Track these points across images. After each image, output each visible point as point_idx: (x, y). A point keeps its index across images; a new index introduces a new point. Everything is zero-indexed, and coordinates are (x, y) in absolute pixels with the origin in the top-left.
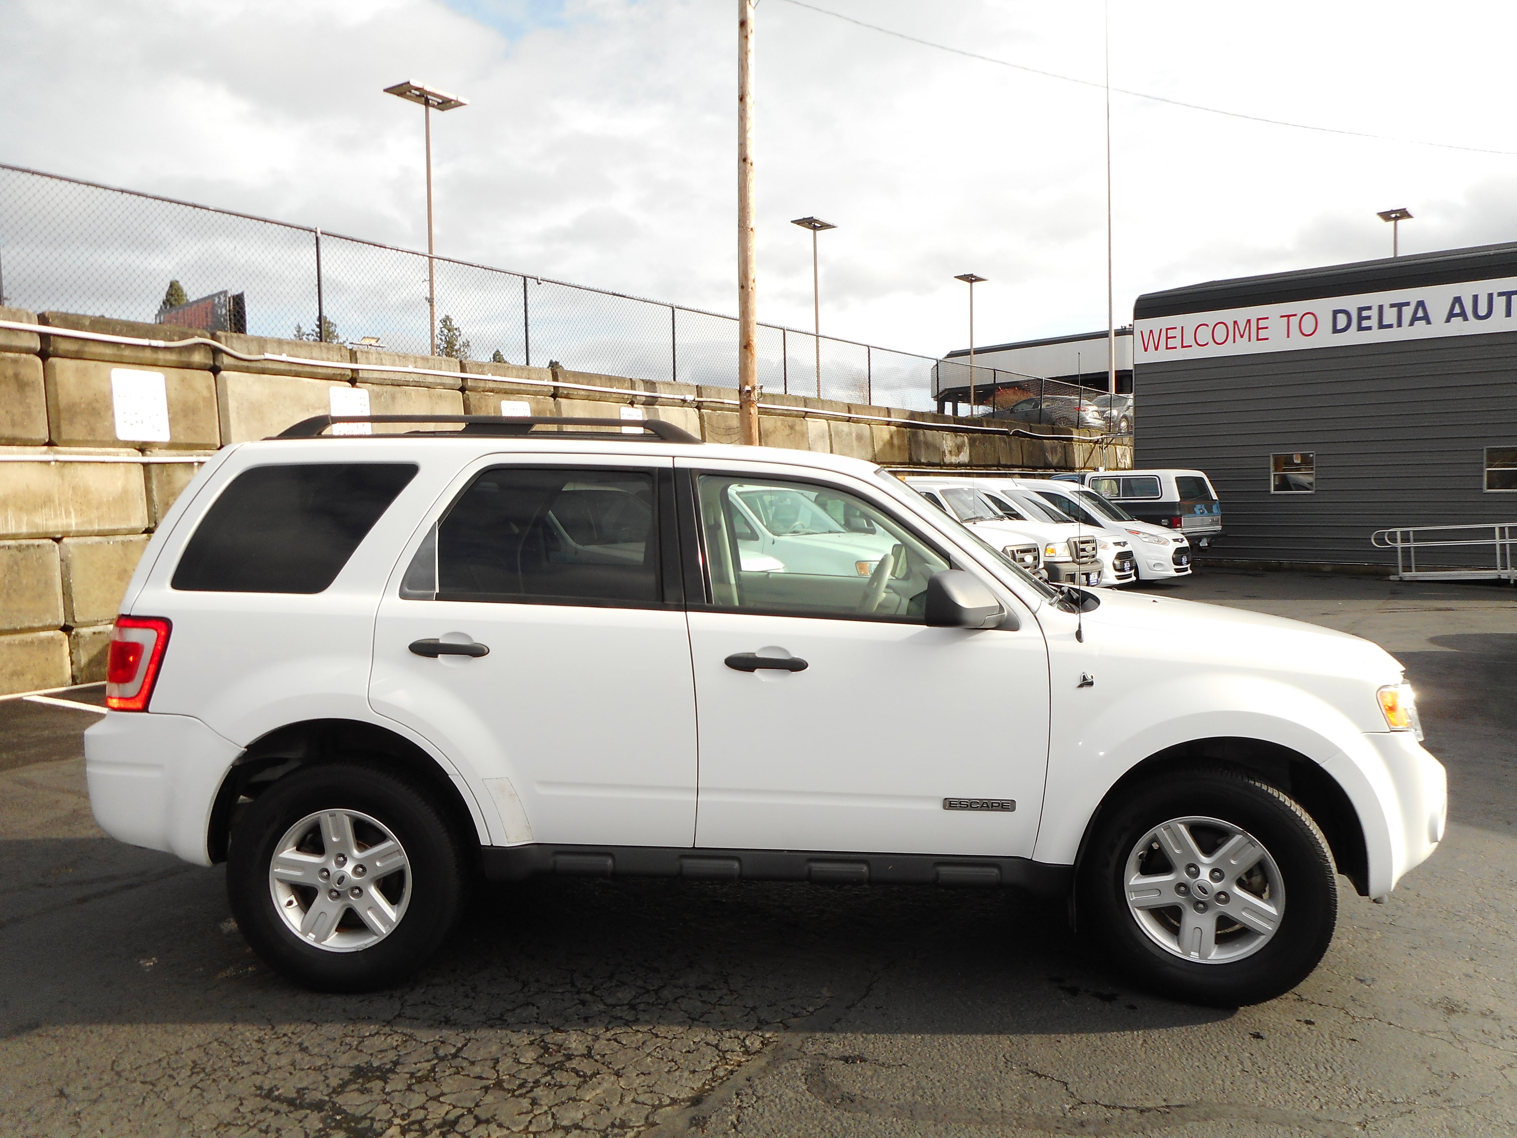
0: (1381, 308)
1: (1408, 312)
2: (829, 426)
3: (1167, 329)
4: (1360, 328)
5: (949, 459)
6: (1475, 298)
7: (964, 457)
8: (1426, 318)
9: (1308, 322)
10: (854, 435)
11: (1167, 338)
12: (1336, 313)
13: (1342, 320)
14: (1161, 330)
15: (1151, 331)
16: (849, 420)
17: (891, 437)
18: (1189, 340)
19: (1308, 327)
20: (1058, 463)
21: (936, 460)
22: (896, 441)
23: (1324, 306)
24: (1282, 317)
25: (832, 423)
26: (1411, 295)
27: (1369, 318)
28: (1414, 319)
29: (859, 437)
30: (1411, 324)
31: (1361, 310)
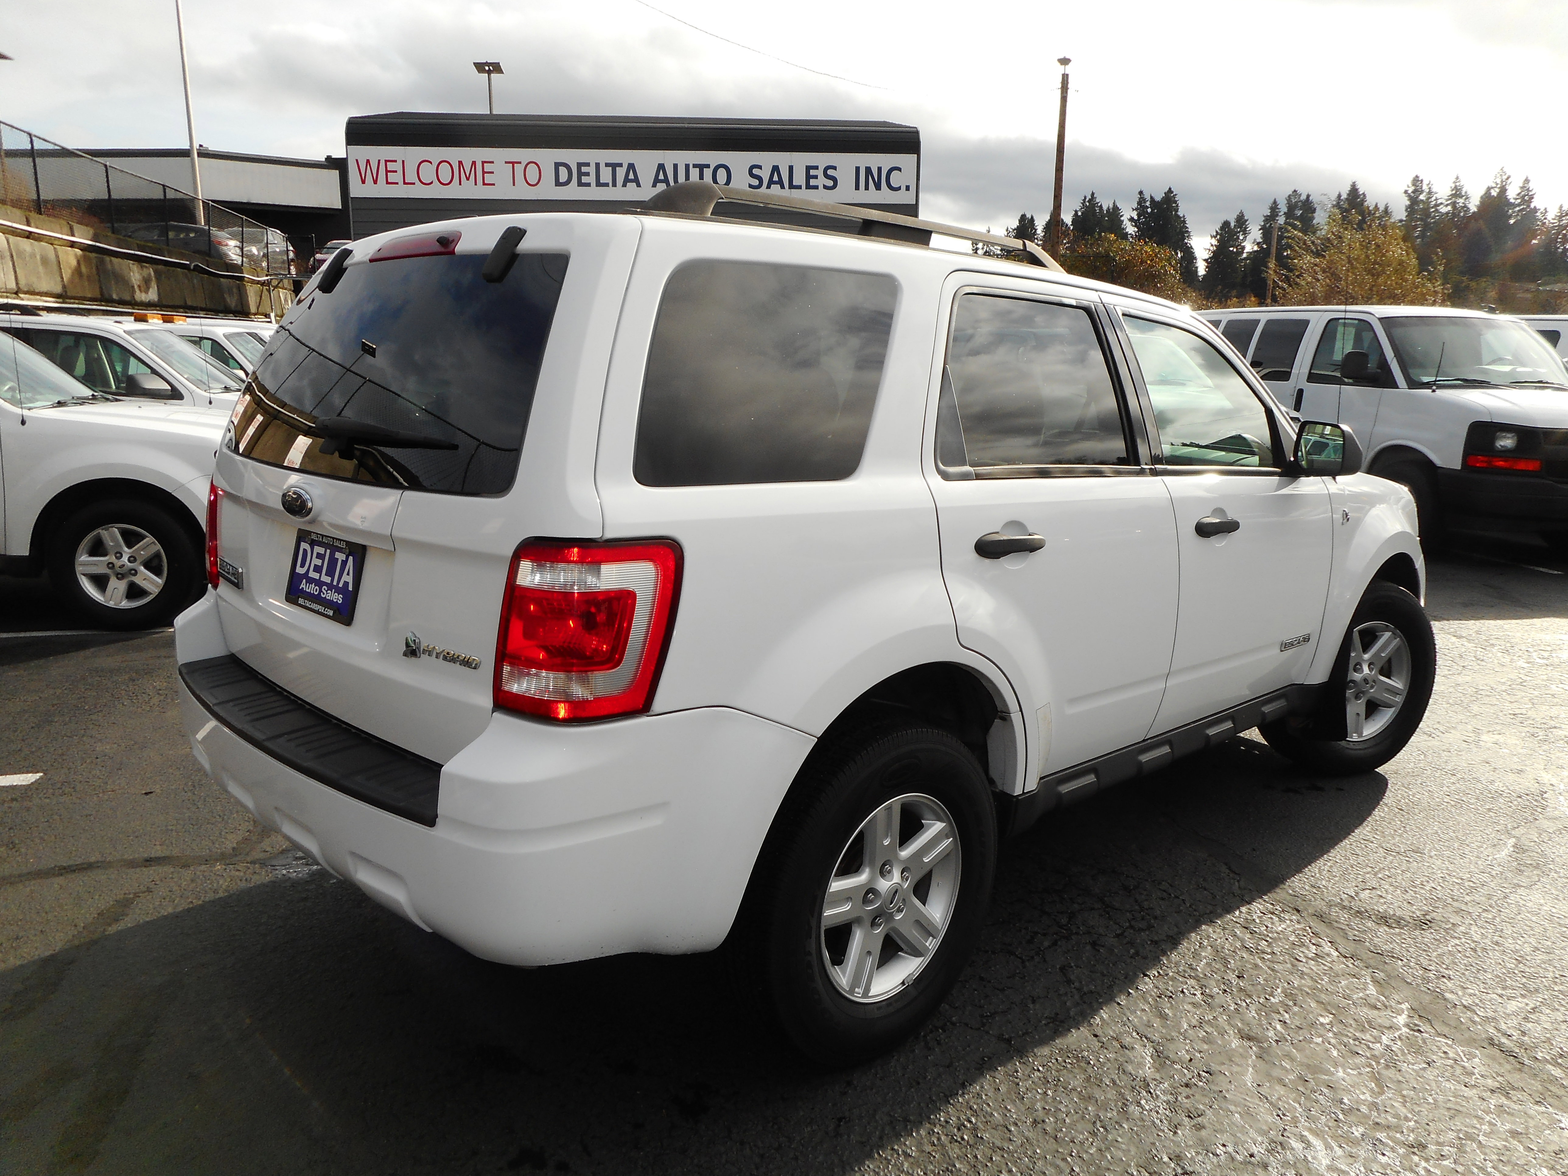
0: (598, 165)
1: (621, 173)
2: (8, 242)
3: (386, 161)
4: (580, 184)
5: (141, 296)
6: (675, 167)
7: (152, 295)
8: (636, 181)
9: (532, 171)
10: (38, 257)
11: (387, 171)
12: (557, 165)
13: (563, 175)
14: (379, 161)
15: (368, 161)
16: (29, 236)
17: (78, 262)
18: (411, 177)
19: (533, 177)
20: (236, 306)
21: (127, 297)
22: (84, 269)
23: (547, 157)
24: (506, 162)
25: (11, 238)
26: (623, 156)
27: (588, 174)
28: (626, 181)
29: (45, 261)
30: (624, 185)
31: (580, 165)
